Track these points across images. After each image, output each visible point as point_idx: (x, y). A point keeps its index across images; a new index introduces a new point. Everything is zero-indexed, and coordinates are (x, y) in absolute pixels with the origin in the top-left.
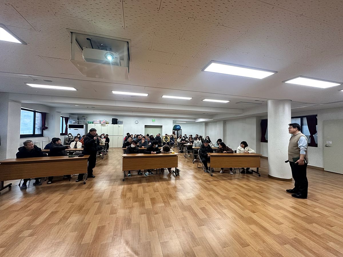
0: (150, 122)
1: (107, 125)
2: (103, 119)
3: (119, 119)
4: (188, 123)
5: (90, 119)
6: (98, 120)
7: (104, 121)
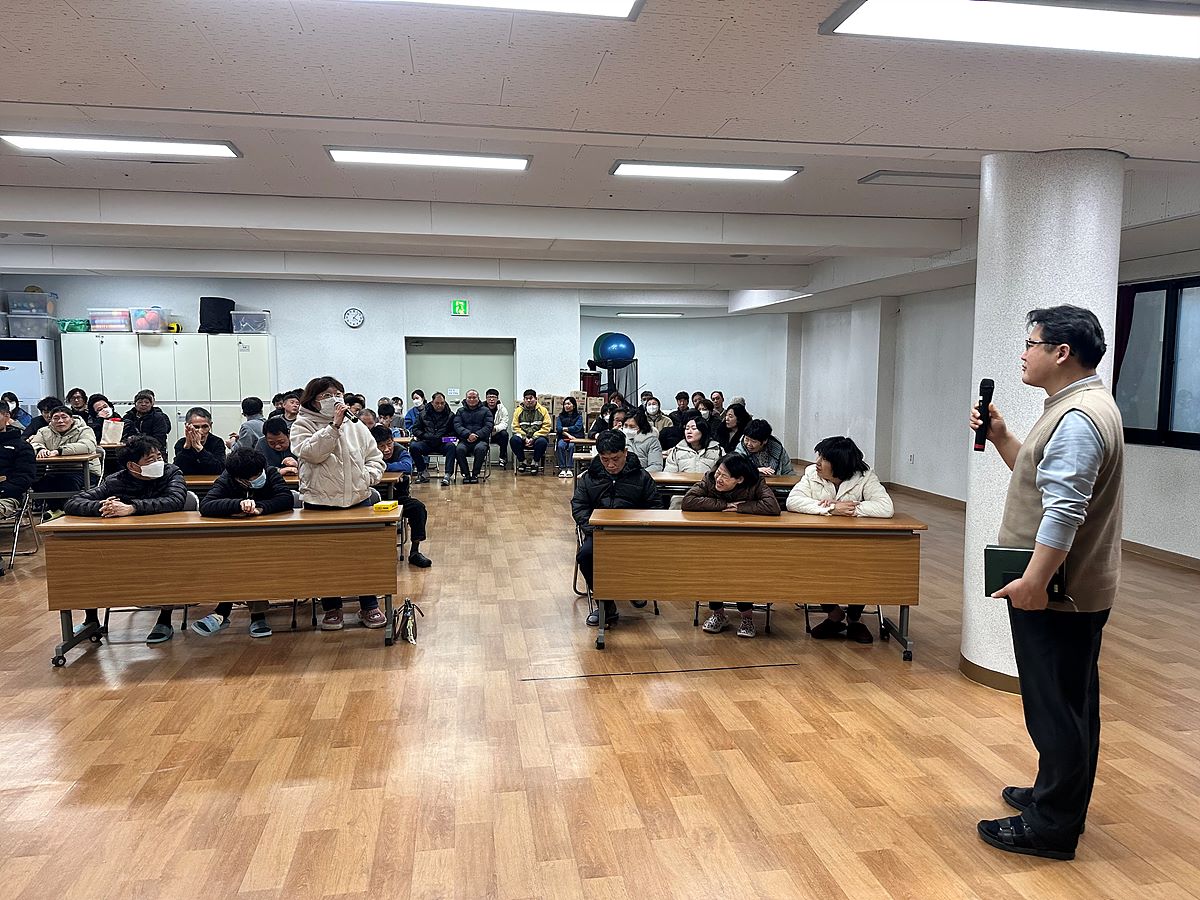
0: (438, 319)
1: (169, 338)
2: (145, 302)
3: (246, 303)
4: (688, 319)
5: (72, 308)
6: (116, 312)
7: (152, 315)
